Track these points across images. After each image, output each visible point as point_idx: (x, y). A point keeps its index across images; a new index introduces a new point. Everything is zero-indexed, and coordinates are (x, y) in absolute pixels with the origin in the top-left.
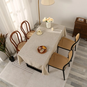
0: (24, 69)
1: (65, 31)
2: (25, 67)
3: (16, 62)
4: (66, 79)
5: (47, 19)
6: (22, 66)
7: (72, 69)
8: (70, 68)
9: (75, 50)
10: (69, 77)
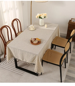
0: (12, 70)
1: (58, 30)
2: (13, 69)
3: (2, 64)
4: (63, 81)
5: (41, 14)
6: (10, 68)
7: (69, 71)
8: (66, 70)
9: (71, 53)
10: (66, 79)
